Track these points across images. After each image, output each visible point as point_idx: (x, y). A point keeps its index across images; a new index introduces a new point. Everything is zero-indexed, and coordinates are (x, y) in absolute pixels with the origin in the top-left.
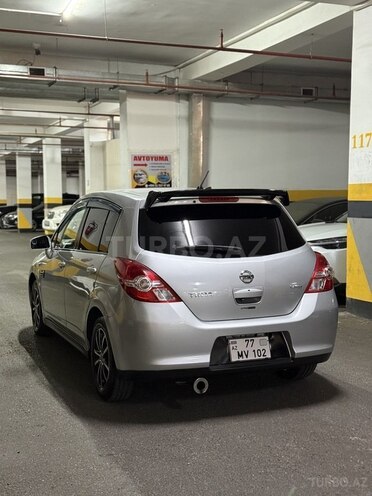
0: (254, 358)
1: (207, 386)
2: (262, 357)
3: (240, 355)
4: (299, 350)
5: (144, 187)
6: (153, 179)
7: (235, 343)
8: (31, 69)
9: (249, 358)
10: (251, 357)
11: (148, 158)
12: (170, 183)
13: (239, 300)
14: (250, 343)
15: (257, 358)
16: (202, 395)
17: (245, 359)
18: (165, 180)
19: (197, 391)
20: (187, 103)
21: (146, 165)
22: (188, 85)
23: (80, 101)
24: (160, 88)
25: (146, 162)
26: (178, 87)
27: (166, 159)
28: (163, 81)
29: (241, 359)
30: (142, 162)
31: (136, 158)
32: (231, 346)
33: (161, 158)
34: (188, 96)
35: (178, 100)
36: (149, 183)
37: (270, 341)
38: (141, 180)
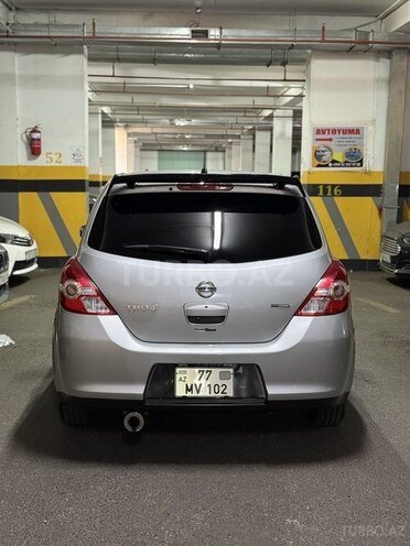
0: (207, 394)
1: (142, 423)
2: (220, 395)
3: (188, 389)
4: (274, 390)
5: (327, 166)
6: (339, 156)
7: (185, 372)
8: (193, 32)
9: (201, 394)
10: (204, 393)
11: (334, 131)
12: (361, 161)
13: (194, 319)
14: (205, 375)
15: (213, 394)
16: (134, 433)
17: (195, 394)
18: (355, 158)
19: (129, 429)
20: (388, 61)
21: (331, 140)
22: (387, 40)
23: (268, 66)
24: (349, 45)
25: (331, 136)
26: (373, 43)
27: (358, 131)
28: (352, 36)
29: (189, 394)
30: (326, 136)
31: (318, 132)
32: (178, 377)
33: (351, 131)
34: (388, 54)
35: (377, 59)
36: (334, 161)
37: (236, 375)
38: (324, 158)
